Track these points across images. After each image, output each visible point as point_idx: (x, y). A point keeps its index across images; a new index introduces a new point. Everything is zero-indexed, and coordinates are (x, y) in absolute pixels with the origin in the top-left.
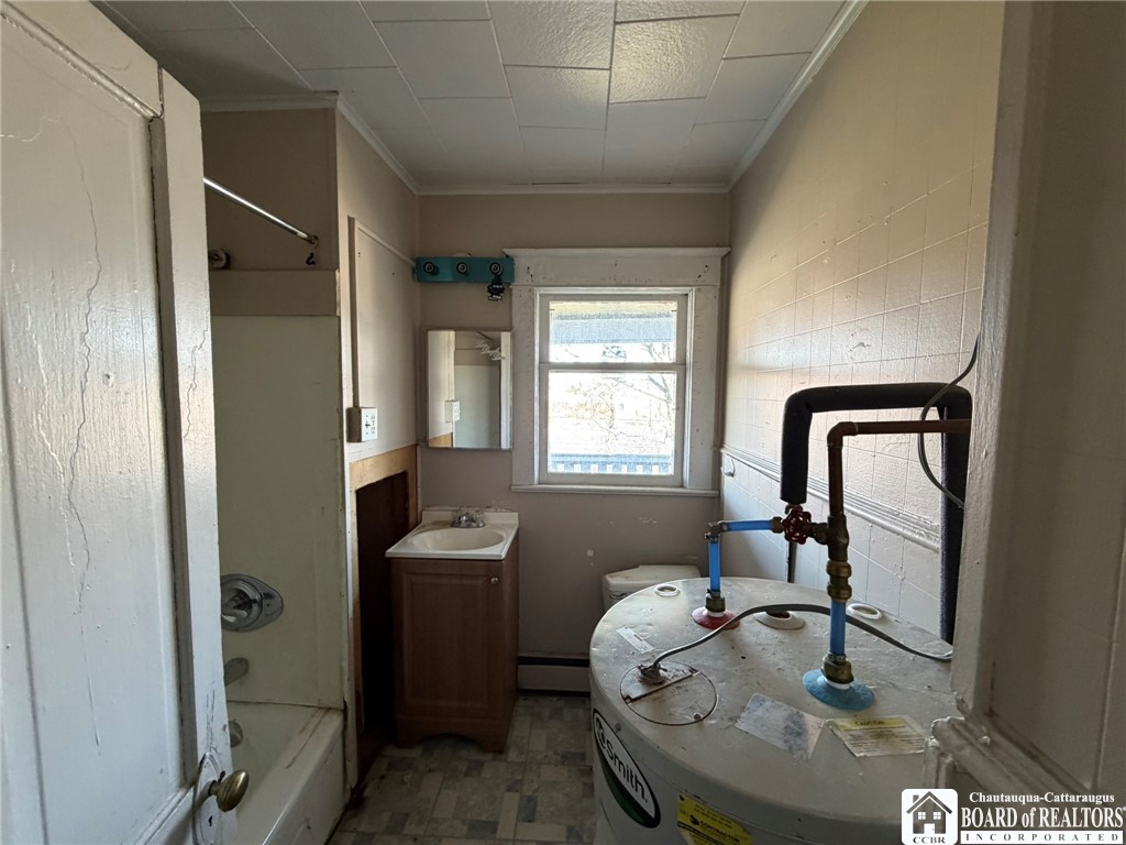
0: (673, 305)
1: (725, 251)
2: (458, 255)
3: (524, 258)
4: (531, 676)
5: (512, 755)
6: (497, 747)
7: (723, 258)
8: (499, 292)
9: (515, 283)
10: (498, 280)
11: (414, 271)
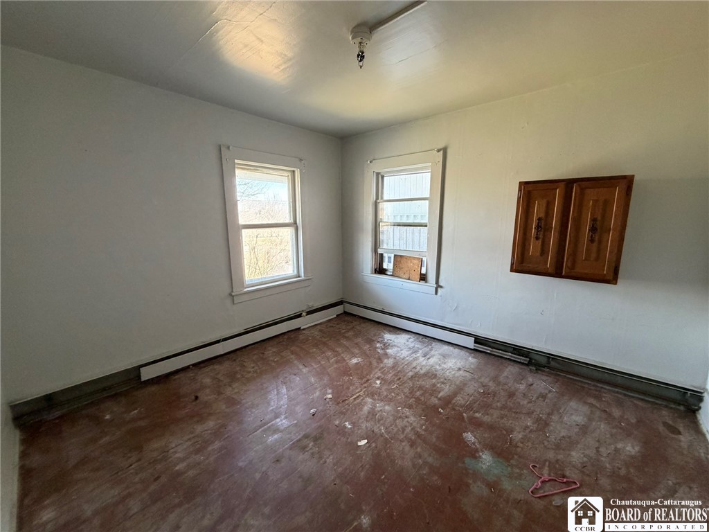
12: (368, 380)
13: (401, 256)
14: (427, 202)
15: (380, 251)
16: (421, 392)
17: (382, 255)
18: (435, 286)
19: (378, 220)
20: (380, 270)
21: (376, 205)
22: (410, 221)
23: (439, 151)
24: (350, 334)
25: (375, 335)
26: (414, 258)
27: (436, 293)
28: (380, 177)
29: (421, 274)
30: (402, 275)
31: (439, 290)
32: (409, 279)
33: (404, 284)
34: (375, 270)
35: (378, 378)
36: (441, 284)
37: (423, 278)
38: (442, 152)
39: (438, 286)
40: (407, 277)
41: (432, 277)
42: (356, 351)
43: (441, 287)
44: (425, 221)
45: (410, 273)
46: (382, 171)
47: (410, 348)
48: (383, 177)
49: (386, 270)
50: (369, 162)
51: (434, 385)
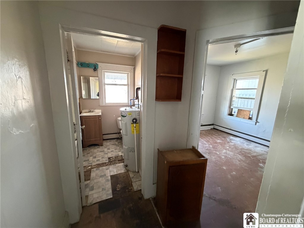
0: (126, 75)
1: (134, 67)
2: (87, 62)
3: (100, 64)
4: (106, 137)
5: (104, 146)
6: (102, 145)
7: (134, 68)
8: (96, 70)
9: (99, 69)
10: (95, 68)
11: (77, 64)
12: (224, 146)
13: (241, 110)
14: (256, 90)
15: (232, 107)
16: (244, 152)
17: (232, 109)
18: (256, 121)
19: (233, 96)
20: (231, 115)
21: (232, 90)
22: (247, 97)
23: (264, 71)
24: (217, 134)
25: (226, 136)
26: (247, 111)
27: (256, 124)
28: (235, 80)
29: (249, 117)
30: (241, 117)
31: (257, 123)
32: (244, 118)
33: (241, 120)
34: (229, 114)
35: (228, 146)
36: (258, 121)
37: (250, 119)
38: (265, 72)
39: (257, 122)
40: (243, 117)
41: (254, 118)
42: (219, 139)
43: (258, 122)
44: (254, 97)
45: (244, 116)
46: (237, 78)
47: (241, 142)
48: (237, 80)
49: (233, 115)
50: (231, 75)
51: (250, 152)
